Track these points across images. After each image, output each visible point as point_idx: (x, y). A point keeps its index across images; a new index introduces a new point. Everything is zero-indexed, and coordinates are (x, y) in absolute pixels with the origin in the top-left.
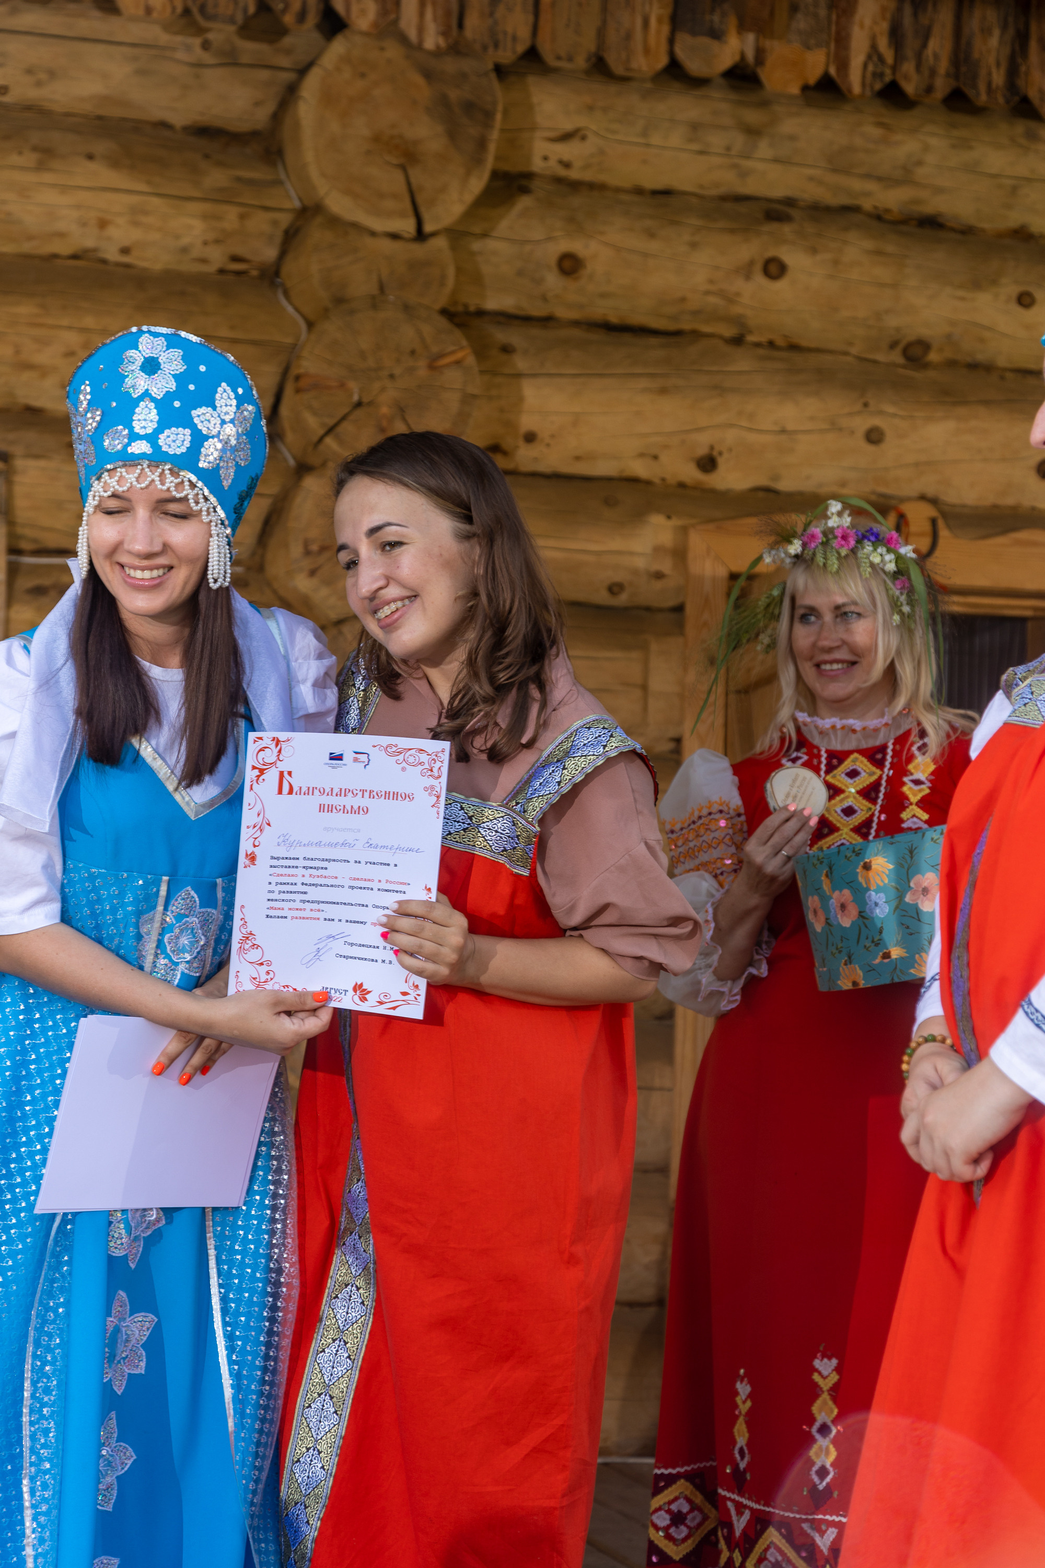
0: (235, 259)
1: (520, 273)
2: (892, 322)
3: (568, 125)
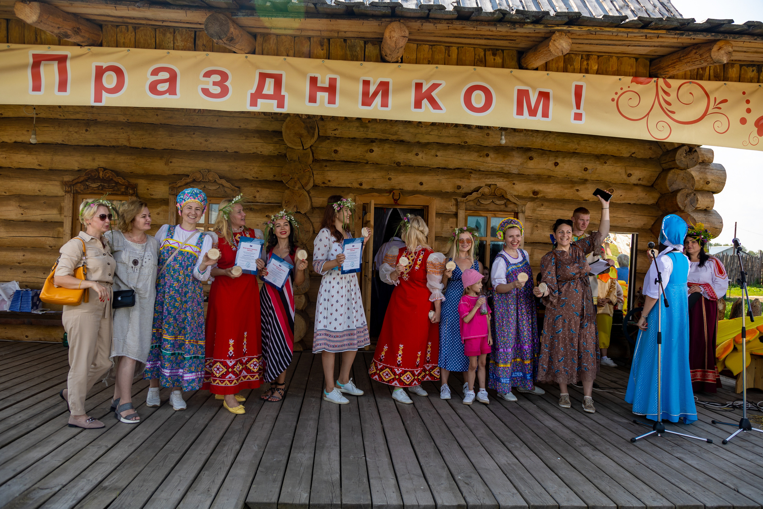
0: (279, 153)
1: (328, 153)
2: (393, 159)
3: (336, 128)
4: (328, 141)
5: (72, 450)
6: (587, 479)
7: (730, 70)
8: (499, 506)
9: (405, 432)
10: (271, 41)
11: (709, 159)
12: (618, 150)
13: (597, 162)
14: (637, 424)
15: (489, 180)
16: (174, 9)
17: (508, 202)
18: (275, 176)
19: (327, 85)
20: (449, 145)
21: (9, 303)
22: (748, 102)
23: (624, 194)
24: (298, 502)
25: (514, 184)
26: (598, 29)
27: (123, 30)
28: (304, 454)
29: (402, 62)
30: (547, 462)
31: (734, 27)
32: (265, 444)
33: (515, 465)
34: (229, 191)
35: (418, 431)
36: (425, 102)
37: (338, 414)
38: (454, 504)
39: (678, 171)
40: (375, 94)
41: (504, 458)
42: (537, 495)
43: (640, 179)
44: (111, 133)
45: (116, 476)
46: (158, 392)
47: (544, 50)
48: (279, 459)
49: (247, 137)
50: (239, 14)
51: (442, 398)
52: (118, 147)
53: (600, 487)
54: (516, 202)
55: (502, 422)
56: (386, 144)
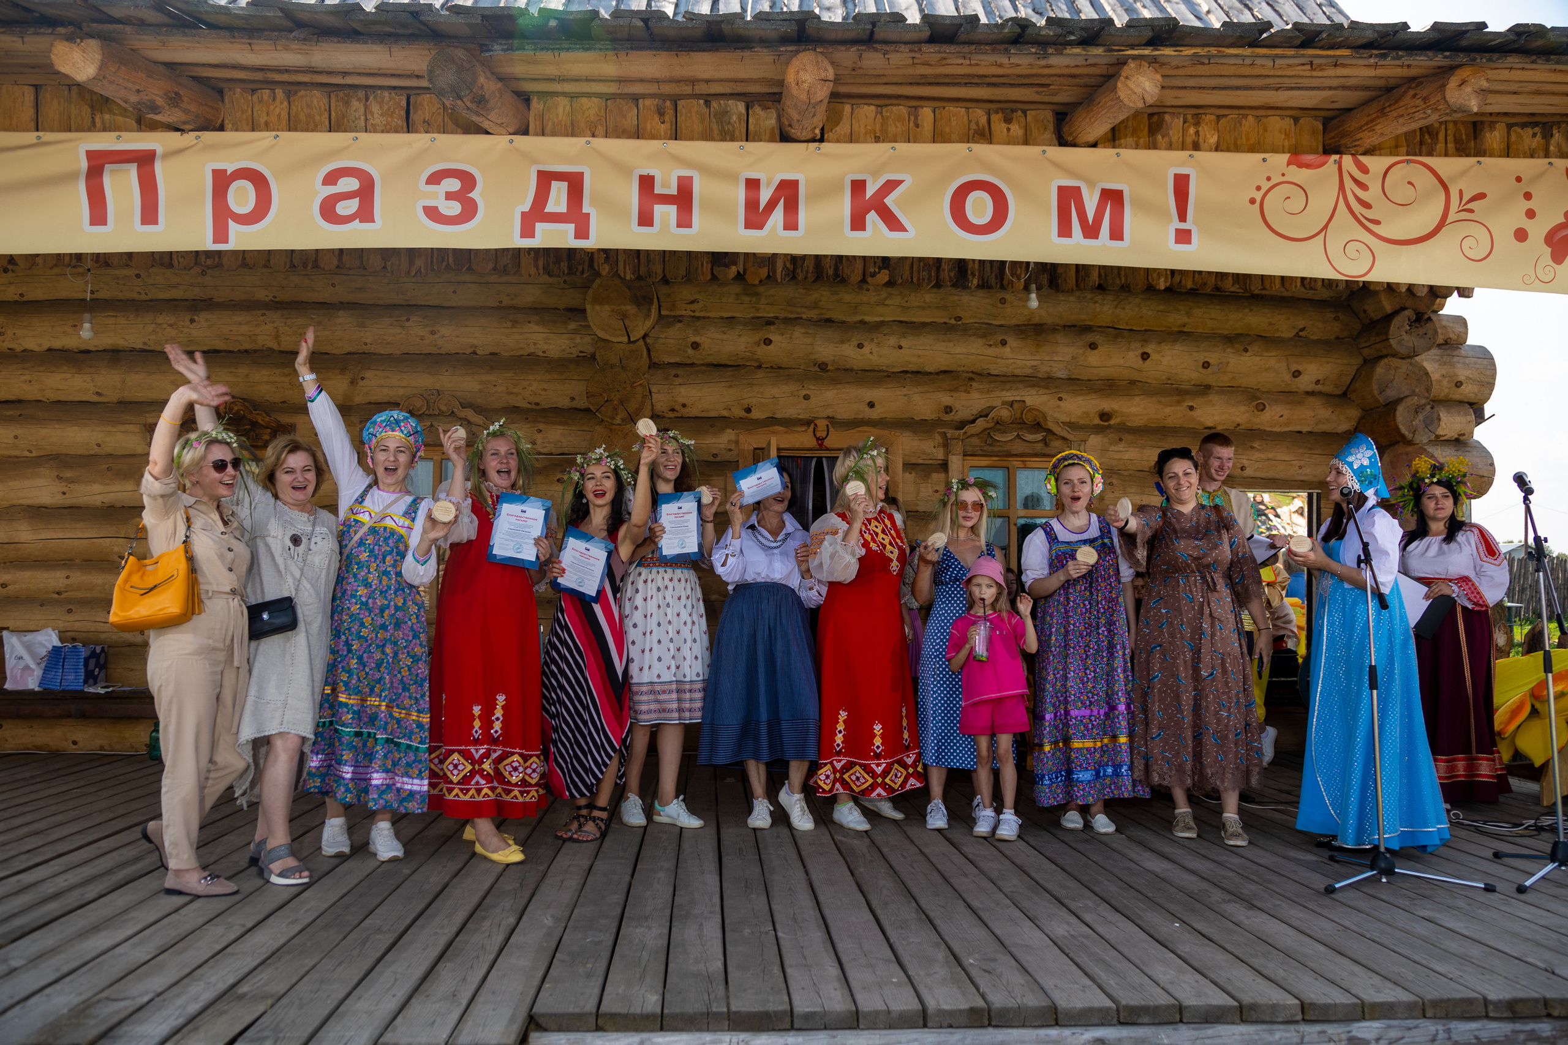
0: (581, 352)
1: (680, 350)
2: (813, 357)
3: (691, 299)
4: (679, 325)
5: (173, 934)
6: (1238, 958)
7: (1488, 135)
8: (1056, 1008)
9: (856, 887)
10: (560, 110)
11: (1458, 336)
12: (1270, 324)
13: (1229, 350)
14: (1337, 862)
15: (1008, 394)
16: (366, 43)
17: (1050, 437)
18: (573, 399)
19: (674, 191)
20: (924, 325)
21: (38, 673)
22: (1528, 196)
23: (1287, 413)
24: (639, 1011)
25: (1060, 399)
26: (1213, 51)
27: (265, 97)
28: (650, 928)
29: (822, 140)
30: (1152, 931)
31: (1489, 37)
32: (567, 914)
33: (1087, 937)
35: (882, 886)
36: (872, 218)
37: (717, 860)
38: (962, 1007)
39: (1395, 362)
40: (771, 205)
41: (1062, 926)
42: (1134, 988)
43: (1317, 382)
44: (240, 324)
45: (263, 976)
46: (346, 827)
47: (1107, 99)
48: (597, 939)
49: (515, 322)
50: (496, 47)
51: (929, 827)
52: (256, 351)
53: (1264, 971)
54: (1066, 435)
55: (1056, 865)
56: (797, 328)
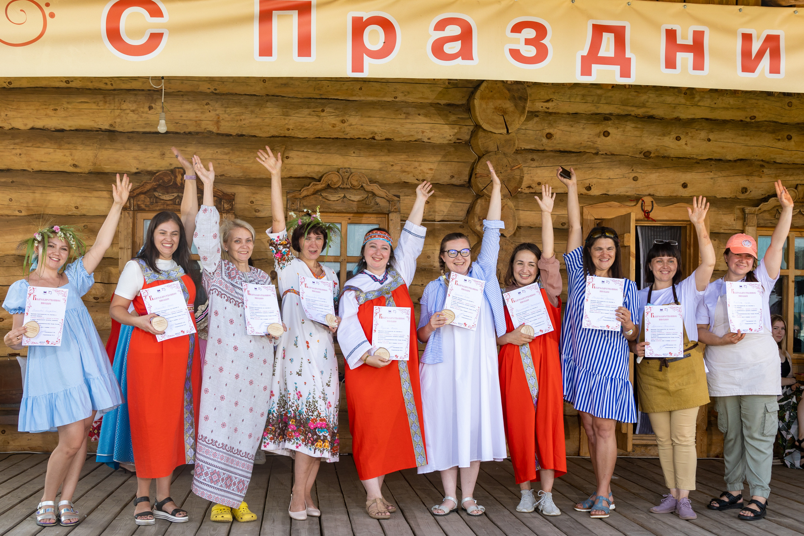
0: (458, 139)
1: (536, 139)
2: (640, 147)
3: (548, 98)
4: (536, 119)
15: (791, 178)
18: (452, 177)
19: (690, 42)
20: (726, 122)
34: (382, 203)
40: (761, 54)
44: (189, 111)
49: (408, 114)
56: (628, 123)
